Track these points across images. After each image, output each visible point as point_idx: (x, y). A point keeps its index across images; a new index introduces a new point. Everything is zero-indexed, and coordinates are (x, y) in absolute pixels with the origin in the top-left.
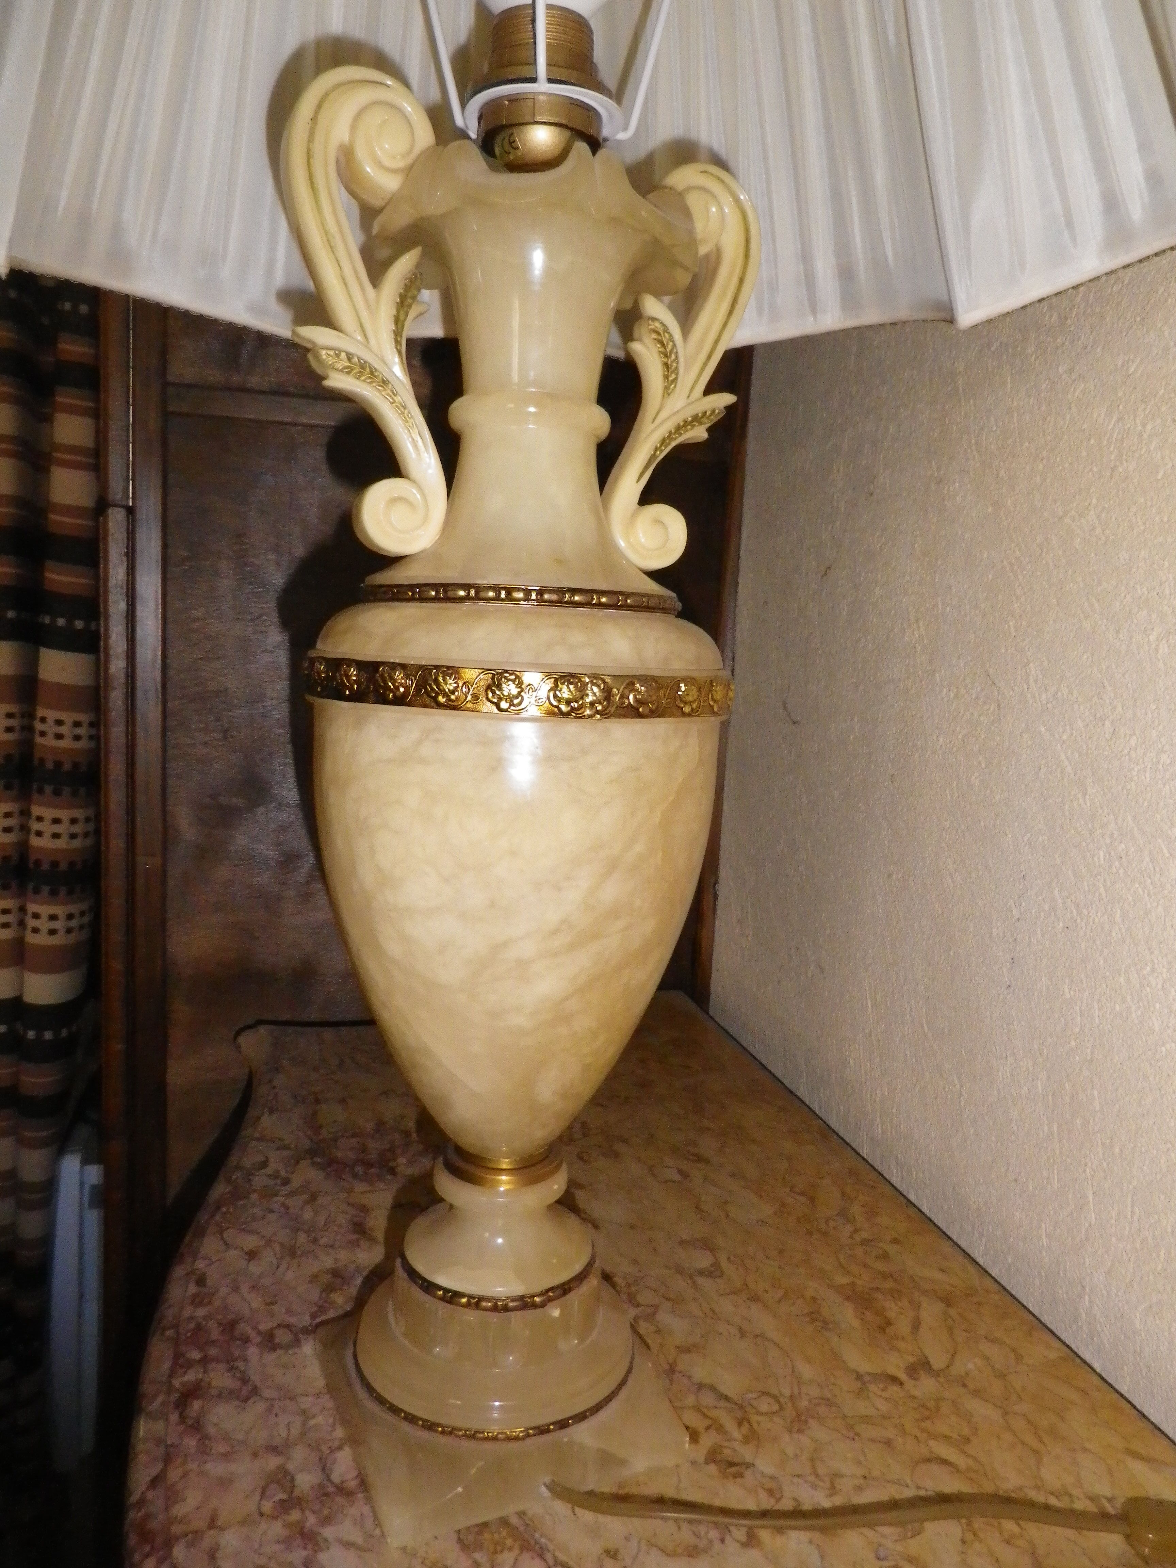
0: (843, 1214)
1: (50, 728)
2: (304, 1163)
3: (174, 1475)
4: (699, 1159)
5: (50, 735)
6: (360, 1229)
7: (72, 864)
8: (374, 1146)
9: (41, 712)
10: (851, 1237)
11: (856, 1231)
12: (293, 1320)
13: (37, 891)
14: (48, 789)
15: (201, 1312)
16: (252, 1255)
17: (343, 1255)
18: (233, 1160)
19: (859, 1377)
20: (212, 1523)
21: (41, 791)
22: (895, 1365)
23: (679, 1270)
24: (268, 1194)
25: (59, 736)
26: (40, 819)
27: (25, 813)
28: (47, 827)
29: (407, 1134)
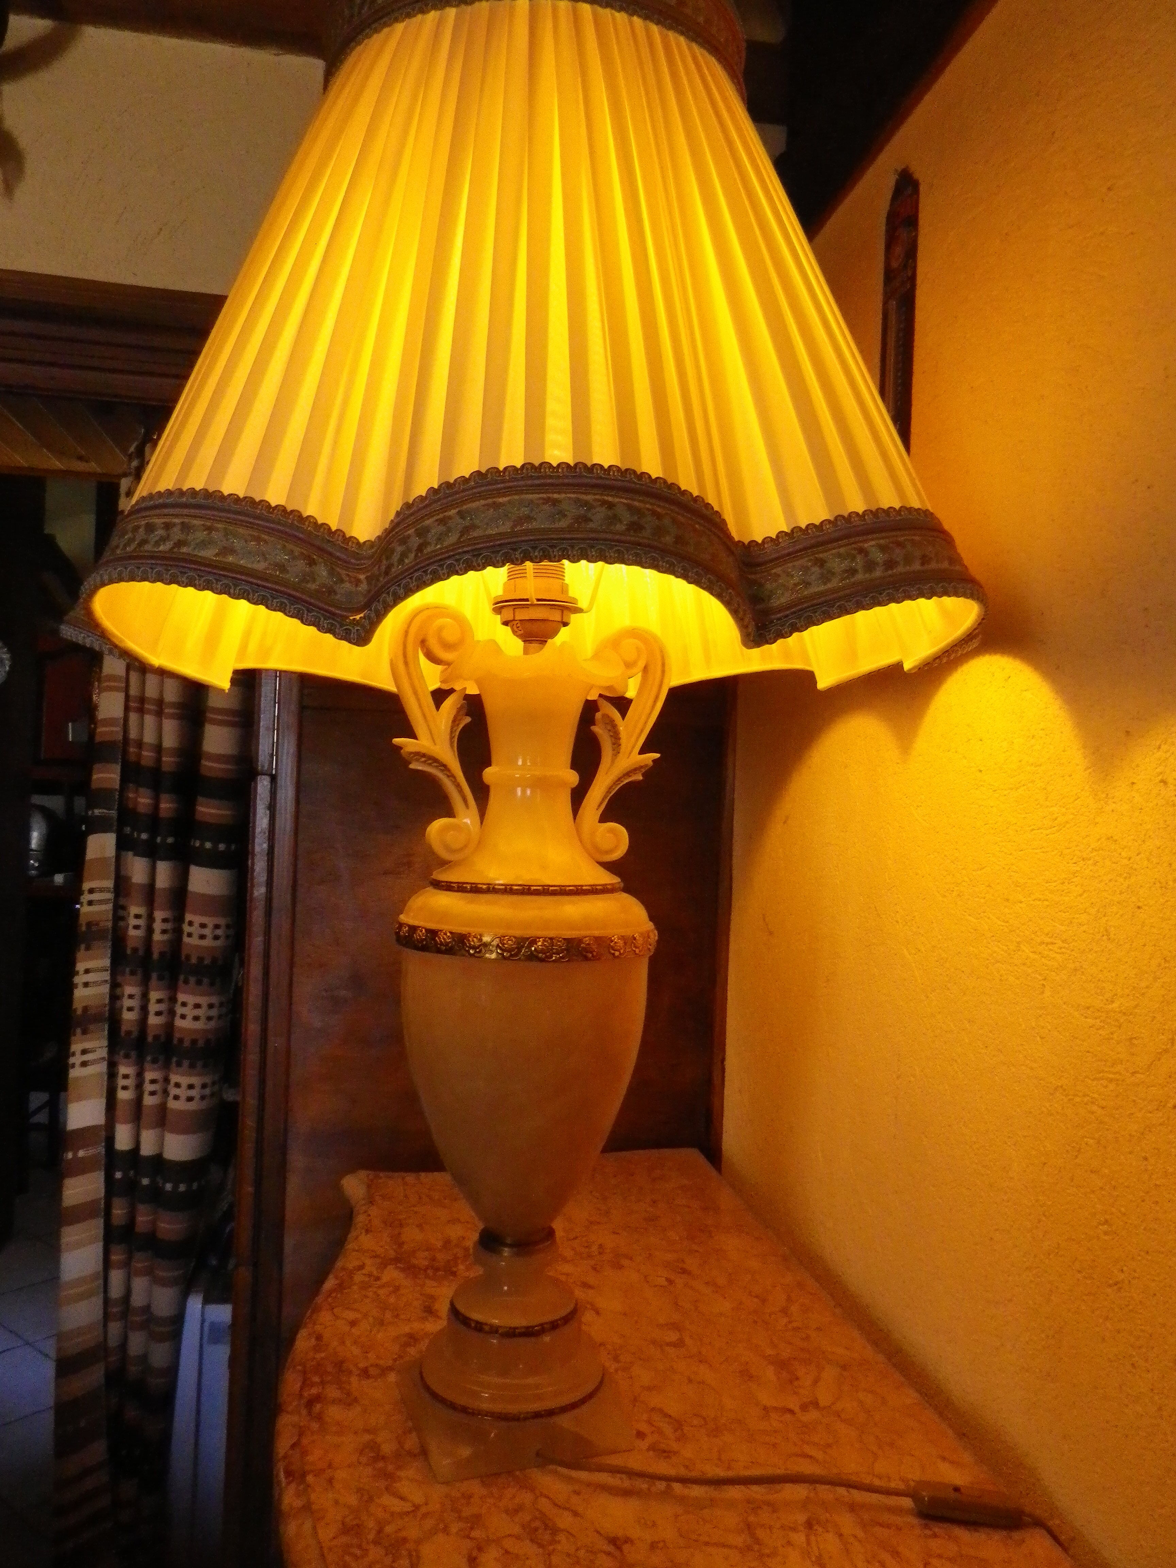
0: (785, 1311)
1: (195, 930)
2: (390, 1268)
3: (305, 1441)
4: (684, 1271)
5: (196, 936)
6: (429, 1311)
7: (208, 1041)
8: (442, 1257)
9: (188, 917)
10: (786, 1325)
11: (790, 1322)
12: (381, 1362)
13: (179, 1064)
14: (192, 980)
15: (319, 1356)
16: (353, 1323)
17: (416, 1326)
18: (339, 1264)
19: (765, 1408)
20: (330, 1466)
21: (186, 982)
22: (793, 1403)
23: (654, 1342)
24: (364, 1286)
25: (202, 937)
26: (184, 1004)
27: (173, 999)
28: (188, 1011)
29: (466, 1249)
